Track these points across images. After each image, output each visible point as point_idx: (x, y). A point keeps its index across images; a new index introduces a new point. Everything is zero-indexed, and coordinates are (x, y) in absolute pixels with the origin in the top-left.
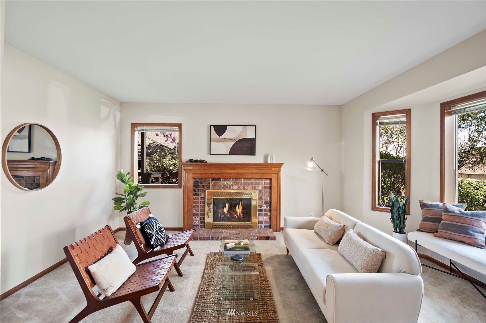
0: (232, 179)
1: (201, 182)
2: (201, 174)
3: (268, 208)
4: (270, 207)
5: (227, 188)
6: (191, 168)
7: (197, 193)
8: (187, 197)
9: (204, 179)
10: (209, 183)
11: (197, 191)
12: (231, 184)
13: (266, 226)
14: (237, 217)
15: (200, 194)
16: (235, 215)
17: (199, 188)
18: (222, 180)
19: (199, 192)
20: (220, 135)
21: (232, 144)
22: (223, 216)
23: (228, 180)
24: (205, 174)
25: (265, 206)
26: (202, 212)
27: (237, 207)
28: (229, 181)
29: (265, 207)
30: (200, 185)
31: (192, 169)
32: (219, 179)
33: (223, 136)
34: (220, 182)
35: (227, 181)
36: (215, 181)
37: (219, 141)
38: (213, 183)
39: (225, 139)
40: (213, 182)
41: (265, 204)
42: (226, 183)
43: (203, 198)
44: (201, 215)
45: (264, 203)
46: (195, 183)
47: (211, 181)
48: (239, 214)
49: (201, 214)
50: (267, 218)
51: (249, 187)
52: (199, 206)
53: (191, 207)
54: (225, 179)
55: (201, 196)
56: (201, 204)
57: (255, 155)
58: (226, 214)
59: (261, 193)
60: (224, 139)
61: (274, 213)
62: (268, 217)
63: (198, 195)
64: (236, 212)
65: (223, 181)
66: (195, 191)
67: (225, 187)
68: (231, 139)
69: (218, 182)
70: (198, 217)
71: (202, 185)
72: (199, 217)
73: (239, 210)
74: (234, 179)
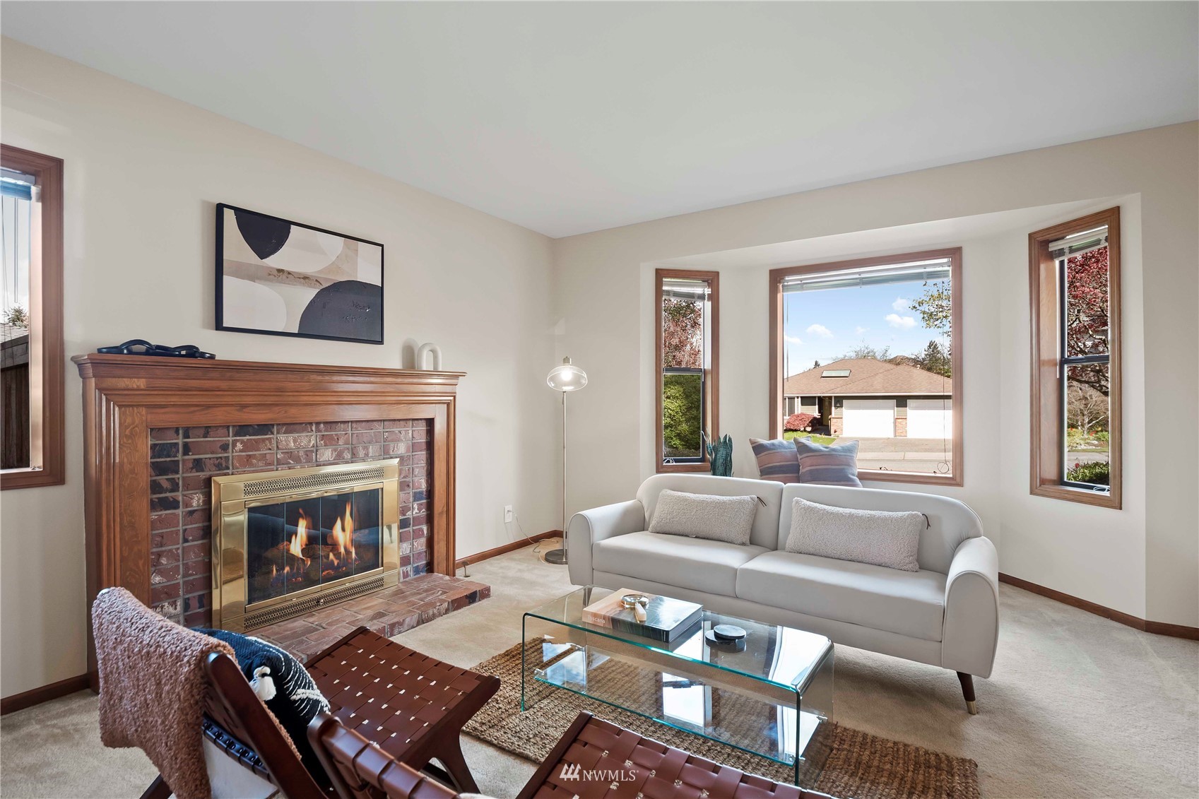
0: (314, 428)
1: (186, 446)
2: (193, 409)
3: (423, 512)
4: (430, 507)
5: (298, 460)
6: (141, 383)
7: (168, 494)
8: (118, 519)
9: (202, 431)
10: (225, 447)
11: (166, 484)
12: (313, 446)
13: (417, 571)
14: (336, 562)
15: (180, 499)
16: (331, 556)
17: (177, 472)
18: (278, 433)
19: (175, 488)
20: (263, 254)
21: (309, 294)
22: (287, 569)
23: (303, 432)
24: (208, 407)
25: (415, 506)
26: (192, 575)
27: (339, 523)
28: (304, 434)
29: (416, 511)
30: (180, 457)
31: (142, 387)
32: (265, 428)
33: (274, 261)
34: (270, 439)
35: (296, 435)
36: (248, 437)
37: (258, 278)
38: (239, 446)
39: (281, 274)
40: (242, 442)
41: (414, 501)
42: (295, 441)
43: (195, 515)
44: (187, 592)
45: (411, 499)
46: (157, 450)
47: (231, 439)
48: (342, 550)
49: (190, 586)
50: (421, 544)
51: (370, 450)
52: (180, 551)
53: (141, 563)
54: (291, 427)
55: (187, 505)
56: (186, 540)
57: (381, 342)
58: (299, 559)
59: (404, 468)
60: (280, 271)
61: (440, 522)
62: (423, 541)
63: (174, 505)
64: (334, 546)
65: (282, 437)
66: (155, 487)
67: (292, 458)
68: (306, 278)
69: (263, 440)
70: (174, 604)
71: (191, 457)
72: (179, 604)
73: (343, 534)
74: (322, 425)
